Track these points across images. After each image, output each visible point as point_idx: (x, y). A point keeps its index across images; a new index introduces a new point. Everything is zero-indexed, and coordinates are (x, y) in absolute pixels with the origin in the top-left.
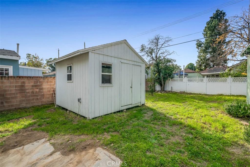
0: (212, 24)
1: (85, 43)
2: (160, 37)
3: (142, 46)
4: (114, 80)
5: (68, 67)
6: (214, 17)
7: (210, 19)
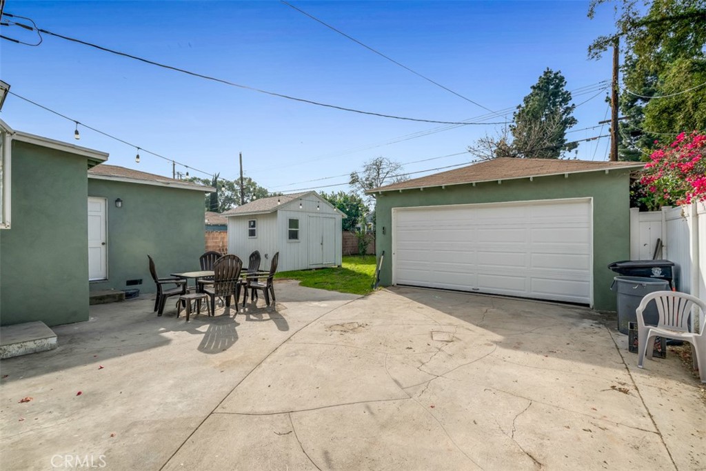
0: (529, 106)
1: (240, 155)
2: (385, 160)
3: (353, 175)
4: (300, 235)
5: (250, 222)
6: (539, 86)
7: (532, 91)
